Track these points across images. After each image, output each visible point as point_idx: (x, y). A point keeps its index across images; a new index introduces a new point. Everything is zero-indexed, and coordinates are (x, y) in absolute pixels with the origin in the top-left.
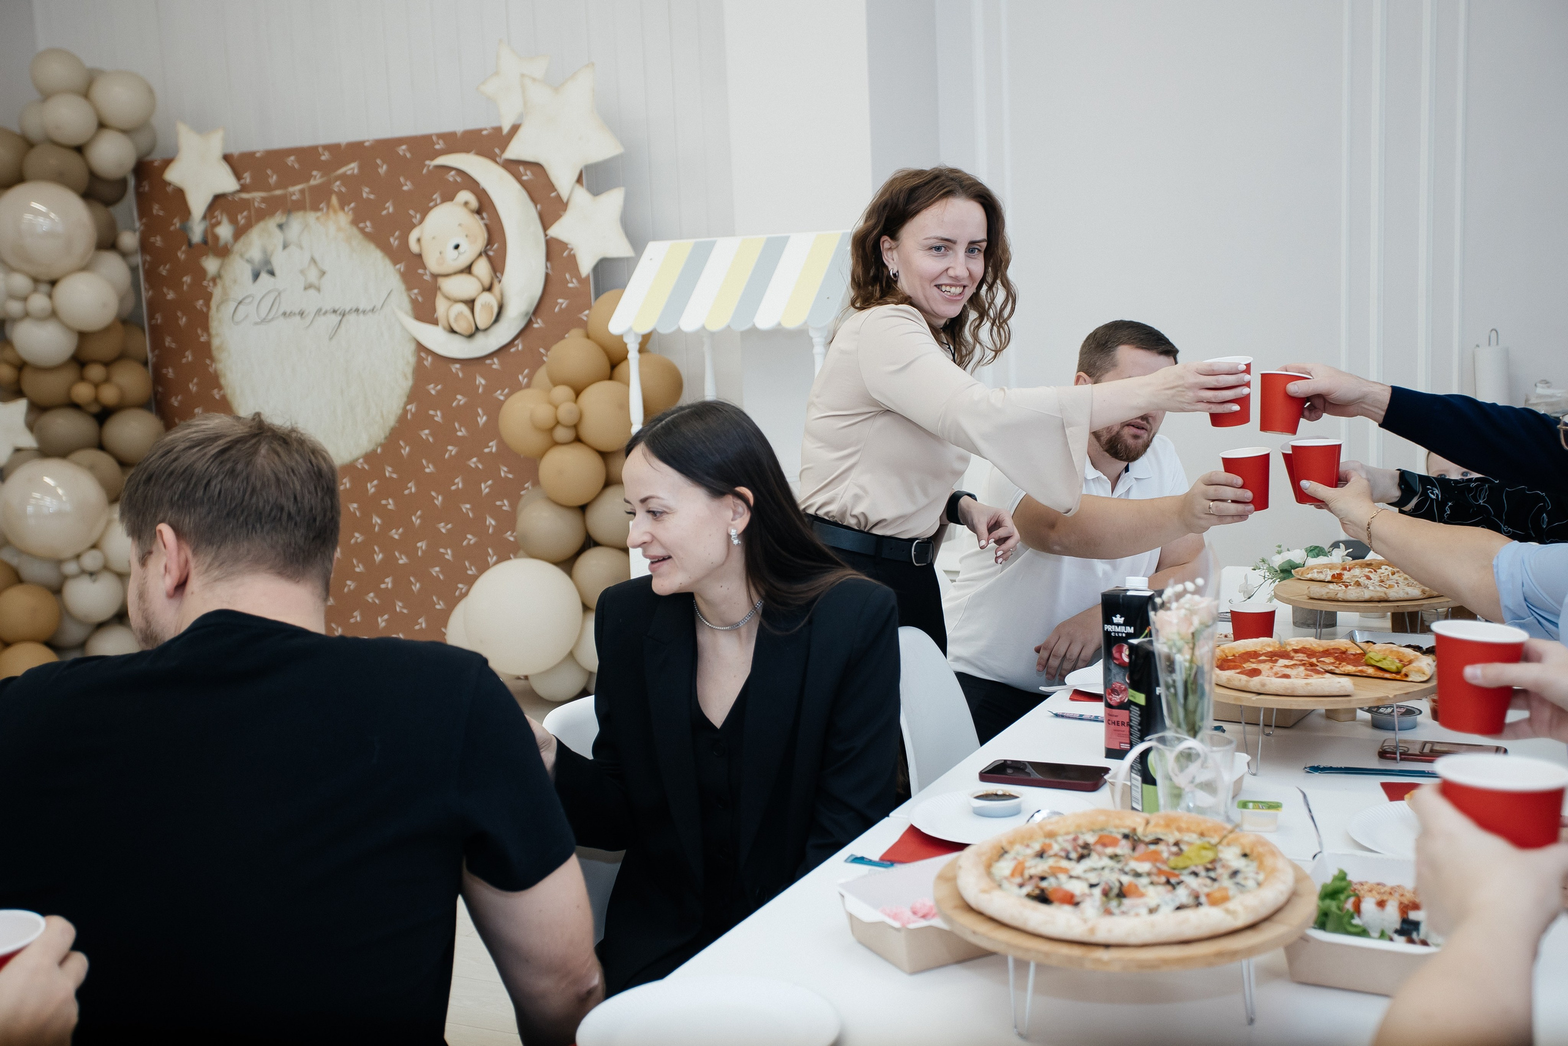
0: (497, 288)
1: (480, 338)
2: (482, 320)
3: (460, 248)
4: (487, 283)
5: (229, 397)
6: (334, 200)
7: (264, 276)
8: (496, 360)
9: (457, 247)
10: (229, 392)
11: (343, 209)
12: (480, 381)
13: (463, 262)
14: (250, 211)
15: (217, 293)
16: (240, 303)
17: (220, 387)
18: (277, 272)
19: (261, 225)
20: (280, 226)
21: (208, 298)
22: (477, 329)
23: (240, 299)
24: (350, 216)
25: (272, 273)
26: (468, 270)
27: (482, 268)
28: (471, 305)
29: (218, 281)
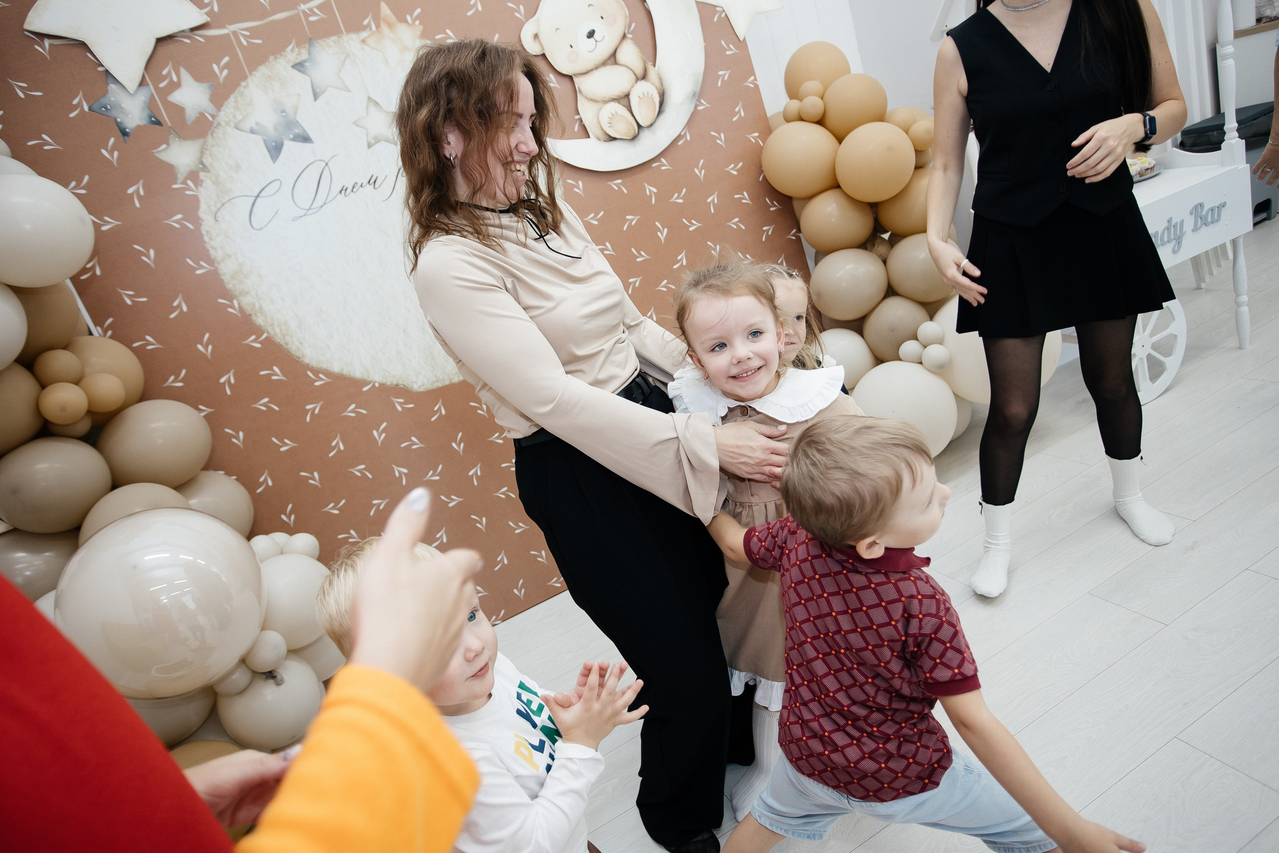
0: (652, 73)
1: (646, 137)
2: (644, 115)
3: (595, 36)
4: (639, 71)
5: (278, 339)
6: (385, 10)
7: (290, 147)
8: (663, 160)
9: (591, 34)
10: (277, 333)
11: (403, 20)
12: (650, 189)
13: (603, 50)
14: (234, 57)
15: (206, 194)
16: (258, 196)
17: (258, 331)
18: (312, 137)
19: (263, 70)
20: (299, 66)
21: (191, 207)
22: (639, 126)
23: (256, 194)
24: (418, 27)
25: (306, 139)
26: (612, 59)
27: (630, 54)
28: (625, 101)
29: (202, 175)
